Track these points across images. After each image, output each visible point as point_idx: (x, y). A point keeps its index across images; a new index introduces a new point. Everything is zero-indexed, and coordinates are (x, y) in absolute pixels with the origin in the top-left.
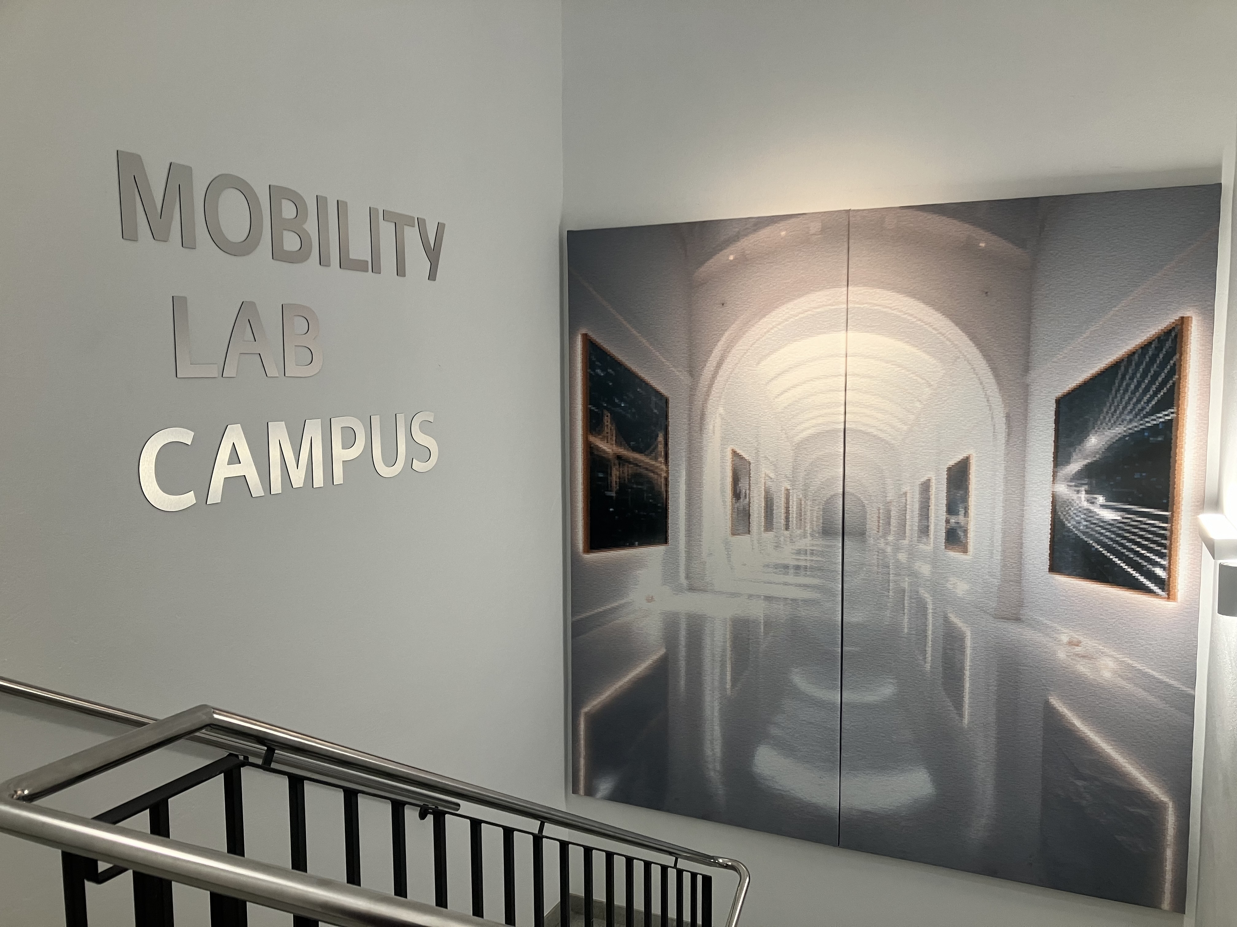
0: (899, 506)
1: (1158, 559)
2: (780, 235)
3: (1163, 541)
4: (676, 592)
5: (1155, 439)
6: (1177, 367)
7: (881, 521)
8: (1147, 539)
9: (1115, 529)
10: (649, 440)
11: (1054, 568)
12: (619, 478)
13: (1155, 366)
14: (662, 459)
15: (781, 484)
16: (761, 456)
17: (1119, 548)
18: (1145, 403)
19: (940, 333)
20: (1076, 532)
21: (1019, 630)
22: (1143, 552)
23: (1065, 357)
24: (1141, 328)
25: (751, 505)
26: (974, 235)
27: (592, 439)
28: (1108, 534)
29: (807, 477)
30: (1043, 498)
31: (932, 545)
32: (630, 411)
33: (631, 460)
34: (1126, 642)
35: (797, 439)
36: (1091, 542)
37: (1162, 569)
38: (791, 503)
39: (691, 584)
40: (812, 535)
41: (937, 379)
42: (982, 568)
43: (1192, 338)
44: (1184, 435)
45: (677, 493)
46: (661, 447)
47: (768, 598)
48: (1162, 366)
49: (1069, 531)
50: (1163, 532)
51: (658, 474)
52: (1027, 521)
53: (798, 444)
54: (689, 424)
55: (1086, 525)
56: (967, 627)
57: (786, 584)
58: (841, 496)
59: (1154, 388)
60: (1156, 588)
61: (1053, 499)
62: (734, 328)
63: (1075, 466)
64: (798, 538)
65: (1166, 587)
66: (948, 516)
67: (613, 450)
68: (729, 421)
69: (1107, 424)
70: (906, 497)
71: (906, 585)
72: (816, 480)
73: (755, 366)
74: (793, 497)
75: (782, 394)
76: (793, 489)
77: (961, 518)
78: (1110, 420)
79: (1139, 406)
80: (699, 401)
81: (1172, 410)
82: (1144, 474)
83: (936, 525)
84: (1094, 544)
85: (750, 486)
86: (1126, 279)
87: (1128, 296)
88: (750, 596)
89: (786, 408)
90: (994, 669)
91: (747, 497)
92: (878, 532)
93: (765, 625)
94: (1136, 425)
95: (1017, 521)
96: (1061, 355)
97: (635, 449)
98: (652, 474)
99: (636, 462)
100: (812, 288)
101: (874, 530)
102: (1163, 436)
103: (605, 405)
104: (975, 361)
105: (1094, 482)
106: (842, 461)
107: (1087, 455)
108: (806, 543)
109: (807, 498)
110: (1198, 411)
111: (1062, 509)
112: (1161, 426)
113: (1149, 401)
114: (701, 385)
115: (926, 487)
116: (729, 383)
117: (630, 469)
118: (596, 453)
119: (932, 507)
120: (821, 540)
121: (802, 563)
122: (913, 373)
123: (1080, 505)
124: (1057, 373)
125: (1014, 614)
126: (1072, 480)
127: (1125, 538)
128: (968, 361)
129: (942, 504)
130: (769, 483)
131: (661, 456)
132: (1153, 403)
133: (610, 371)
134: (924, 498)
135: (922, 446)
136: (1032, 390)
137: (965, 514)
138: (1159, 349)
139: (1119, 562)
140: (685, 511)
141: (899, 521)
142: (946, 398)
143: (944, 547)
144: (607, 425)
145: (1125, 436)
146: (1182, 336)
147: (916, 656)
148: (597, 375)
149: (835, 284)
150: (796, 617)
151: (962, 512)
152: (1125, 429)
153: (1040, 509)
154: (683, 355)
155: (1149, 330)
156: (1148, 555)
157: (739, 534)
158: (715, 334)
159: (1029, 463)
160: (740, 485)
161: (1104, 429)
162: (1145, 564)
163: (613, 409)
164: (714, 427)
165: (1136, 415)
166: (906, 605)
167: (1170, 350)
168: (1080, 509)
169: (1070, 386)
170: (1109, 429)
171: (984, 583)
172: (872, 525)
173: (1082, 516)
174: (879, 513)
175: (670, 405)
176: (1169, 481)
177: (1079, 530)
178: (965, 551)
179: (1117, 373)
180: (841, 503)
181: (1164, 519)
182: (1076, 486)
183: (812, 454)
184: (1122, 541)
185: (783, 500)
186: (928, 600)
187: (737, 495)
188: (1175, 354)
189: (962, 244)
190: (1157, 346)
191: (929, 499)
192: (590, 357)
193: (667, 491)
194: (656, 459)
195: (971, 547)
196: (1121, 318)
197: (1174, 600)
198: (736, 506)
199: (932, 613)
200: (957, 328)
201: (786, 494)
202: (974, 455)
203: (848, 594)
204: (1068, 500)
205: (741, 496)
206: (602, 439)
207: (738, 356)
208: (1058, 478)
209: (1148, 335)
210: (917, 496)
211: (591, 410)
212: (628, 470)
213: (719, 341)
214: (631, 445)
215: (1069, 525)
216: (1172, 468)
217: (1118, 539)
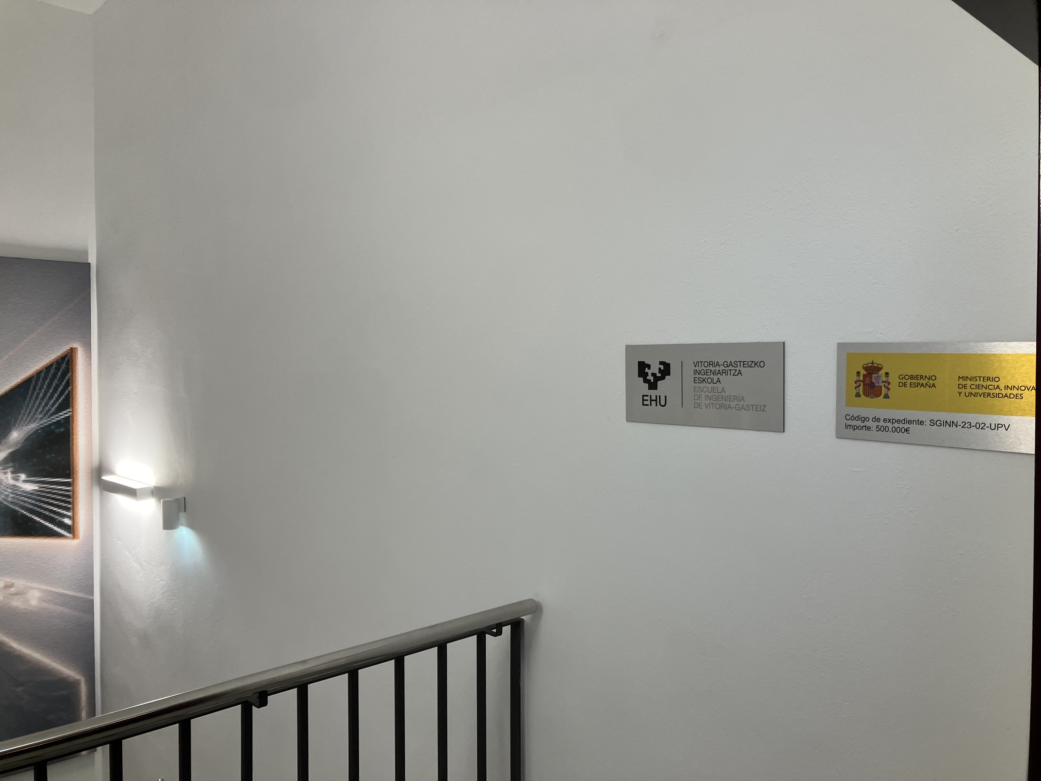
1: (65, 512)
3: (68, 500)
5: (59, 430)
6: (70, 381)
8: (57, 500)
9: (34, 497)
13: (56, 381)
17: (38, 510)
18: (50, 406)
20: (5, 503)
22: (55, 509)
24: (45, 354)
28: (29, 500)
34: (47, 575)
36: (17, 508)
37: (69, 519)
43: (78, 362)
44: (77, 426)
48: (61, 381)
50: (68, 493)
55: (13, 497)
59: (56, 395)
60: (65, 532)
65: (72, 530)
69: (24, 422)
78: (26, 420)
79: (47, 408)
81: (69, 410)
82: (53, 455)
84: (19, 510)
86: (32, 320)
87: (35, 332)
94: (46, 422)
102: (64, 428)
105: (17, 465)
107: (11, 446)
112: (62, 422)
113: (53, 404)
123: (7, 483)
127: (42, 502)
132: (56, 405)
138: (58, 369)
139: (38, 519)
145: (38, 430)
146: (72, 361)
152: (38, 425)
155: (51, 356)
156: (59, 510)
161: (23, 426)
162: (57, 517)
165: (45, 414)
167: (65, 370)
168: (7, 486)
170: (26, 425)
173: (9, 491)
176: (70, 458)
177: (8, 501)
179: (30, 386)
181: (68, 484)
182: (3, 469)
184: (40, 504)
188: (68, 372)
190: (56, 367)
196: (31, 347)
197: (78, 538)
209: (50, 360)
216: (71, 449)
217: (37, 503)
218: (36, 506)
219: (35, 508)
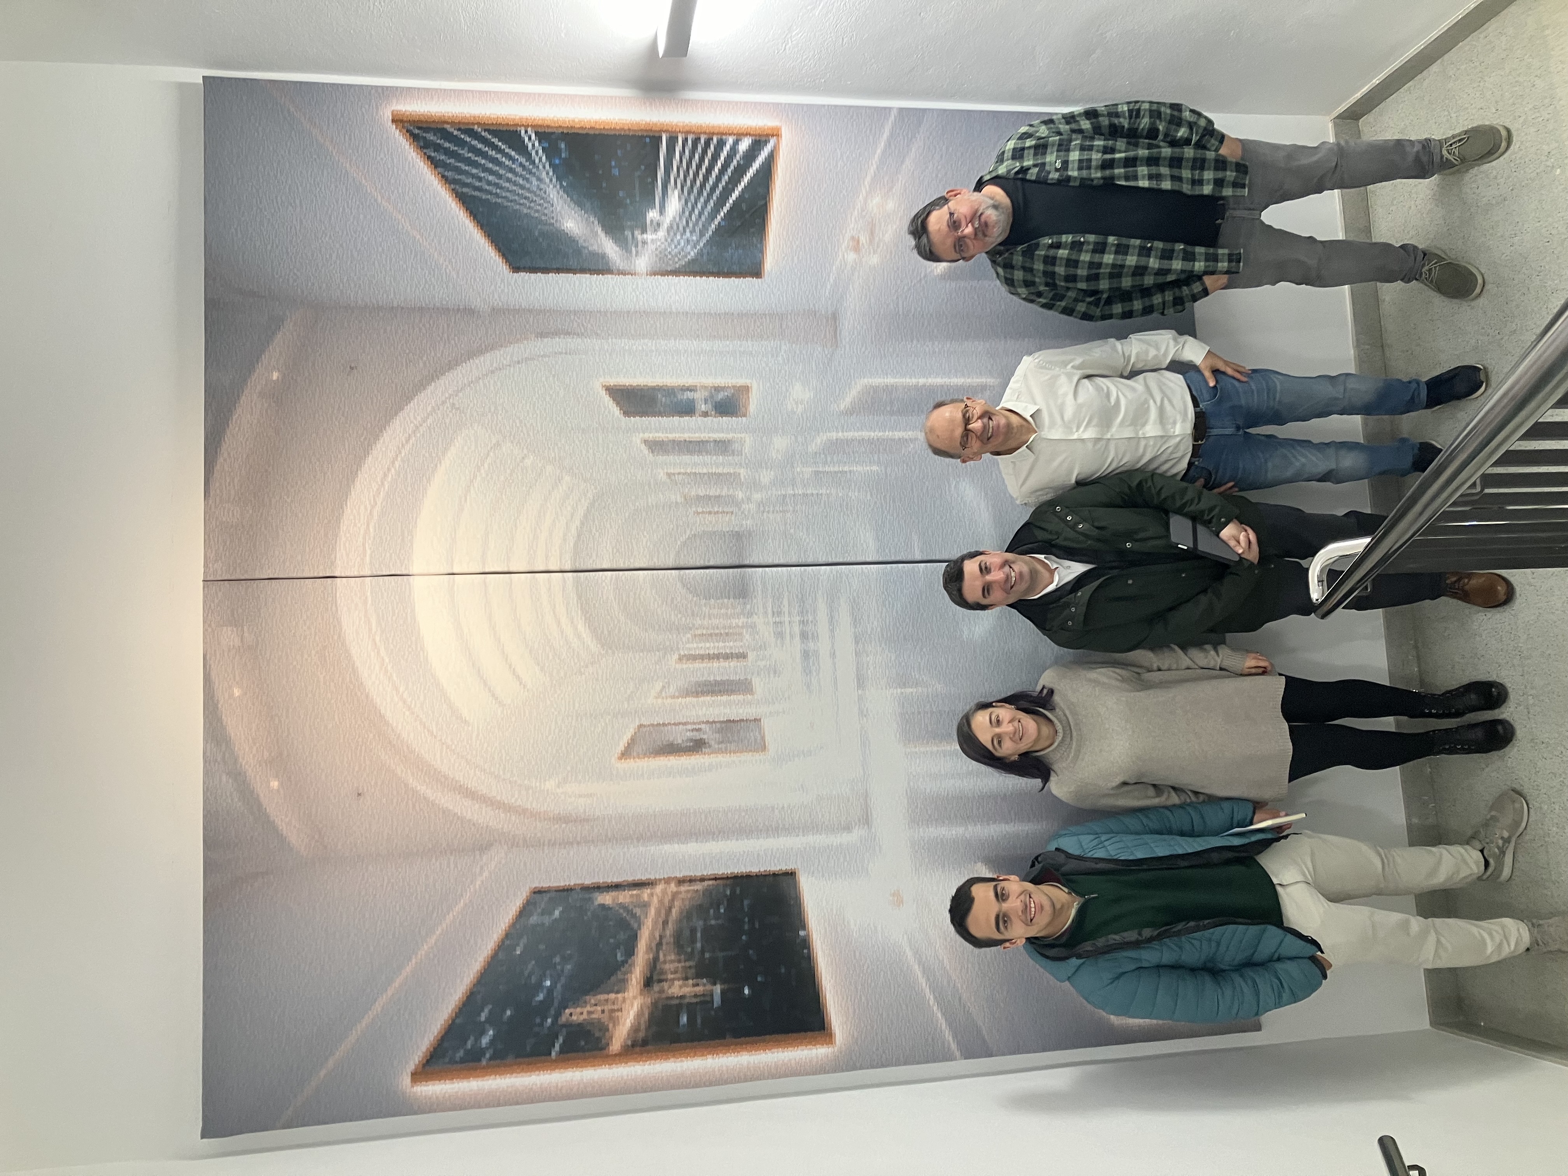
0: (689, 483)
1: (727, 149)
2: (239, 697)
3: (702, 141)
4: (877, 848)
5: (563, 150)
6: (463, 127)
7: (716, 510)
8: (702, 160)
9: (692, 198)
10: (611, 923)
11: (756, 272)
12: (686, 979)
13: (462, 152)
14: (645, 893)
15: (672, 670)
16: (626, 706)
17: (718, 192)
18: (513, 163)
19: (414, 432)
20: (702, 244)
21: (849, 314)
22: (719, 164)
23: (450, 261)
24: (407, 169)
25: (711, 720)
26: (259, 388)
27: (616, 1046)
28: (699, 206)
29: (657, 627)
30: (657, 287)
31: (743, 435)
32: (559, 967)
33: (651, 956)
34: (844, 183)
35: (594, 646)
36: (713, 226)
37: (740, 142)
38: (702, 652)
39: (859, 821)
40: (750, 614)
41: (487, 436)
42: (767, 365)
43: (422, 110)
44: (556, 119)
45: (704, 859)
46: (625, 897)
47: (861, 682)
48: (462, 143)
49: (701, 253)
50: (690, 142)
51: (673, 900)
52: (693, 307)
53: (602, 646)
54: (578, 843)
55: (691, 232)
56: (856, 384)
57: (833, 655)
58: (682, 572)
59: (492, 153)
60: (765, 150)
61: (658, 274)
62: (402, 771)
63: (609, 247)
64: (757, 637)
65: (763, 139)
66: (697, 415)
67: (635, 998)
68: (569, 768)
69: (546, 208)
70: (674, 474)
71: (809, 470)
72: (660, 613)
73: (470, 728)
74: (690, 649)
75: (518, 678)
76: (678, 649)
77: (698, 396)
78: (541, 205)
79: (519, 170)
80: (535, 828)
81: (523, 132)
82: (613, 163)
83: (712, 430)
84: (716, 223)
85: (680, 724)
86: (336, 187)
87: (360, 183)
88: (863, 714)
89: (542, 669)
90: (909, 346)
91: (697, 727)
92: (732, 513)
93: (904, 686)
94: (546, 172)
95: (694, 320)
96: (447, 266)
97: (630, 952)
98: (674, 911)
99: (654, 945)
100: (336, 637)
101: (730, 519)
102: (559, 142)
103: (549, 1020)
104: (458, 382)
105: (629, 223)
106: (626, 572)
107: (592, 231)
108: (763, 623)
109: (691, 625)
110: (523, 102)
111: (671, 262)
112: (546, 145)
113: (510, 158)
114: (506, 826)
115: (656, 446)
116: (501, 773)
117: (668, 958)
118: (641, 1035)
119: (687, 436)
120: (755, 601)
121: (797, 629)
122: (479, 470)
123: (663, 240)
124: (475, 271)
125: (827, 321)
126: (628, 251)
127: (703, 186)
128: (458, 391)
129: (680, 422)
130: (672, 690)
131: (638, 896)
132: (513, 153)
133: (483, 1017)
134: (674, 448)
135: (594, 454)
136: (500, 304)
137: (691, 391)
138: (437, 148)
139: (737, 193)
140: (734, 841)
141: (712, 482)
142: (517, 421)
143: (744, 419)
144: (589, 1013)
145: (561, 186)
146: (420, 121)
147: (910, 452)
148: (492, 1042)
149: (330, 599)
150: (883, 635)
151: (690, 395)
152: (551, 186)
153: (673, 291)
154: (452, 866)
155: (410, 158)
156: (722, 158)
157: (763, 738)
158: (414, 806)
159: (608, 305)
160: (680, 741)
161: (553, 211)
162: (735, 162)
163: (556, 1004)
164: (580, 796)
165: (530, 173)
166: (836, 469)
167: (439, 135)
168: (669, 240)
169: (493, 254)
170: (552, 205)
171: (788, 360)
172: (724, 523)
173: (679, 237)
174: (703, 512)
175: (545, 885)
176: (620, 135)
177: (698, 241)
178: (746, 389)
179: (474, 197)
180: (694, 571)
181: (672, 141)
182: (637, 246)
183: (619, 621)
184: (708, 188)
185: (698, 665)
186: (825, 438)
187: (697, 746)
188: (444, 129)
189: (273, 404)
190: (432, 150)
191: (674, 441)
192: (457, 1062)
193: (702, 879)
194: (646, 906)
195: (740, 382)
196: (393, 192)
197: (779, 129)
198: (717, 746)
199: (843, 432)
200: (407, 409)
201: (688, 660)
202: (602, 380)
203: (833, 556)
204: (657, 255)
205: (698, 738)
206: (615, 1021)
207: (452, 761)
208: (627, 268)
209: (418, 160)
210: (671, 458)
211: (562, 1051)
212: (671, 963)
213: (425, 798)
214: (623, 958)
215: (692, 254)
216: (603, 132)
217: (705, 194)
218: (710, 195)
219: (715, 198)
